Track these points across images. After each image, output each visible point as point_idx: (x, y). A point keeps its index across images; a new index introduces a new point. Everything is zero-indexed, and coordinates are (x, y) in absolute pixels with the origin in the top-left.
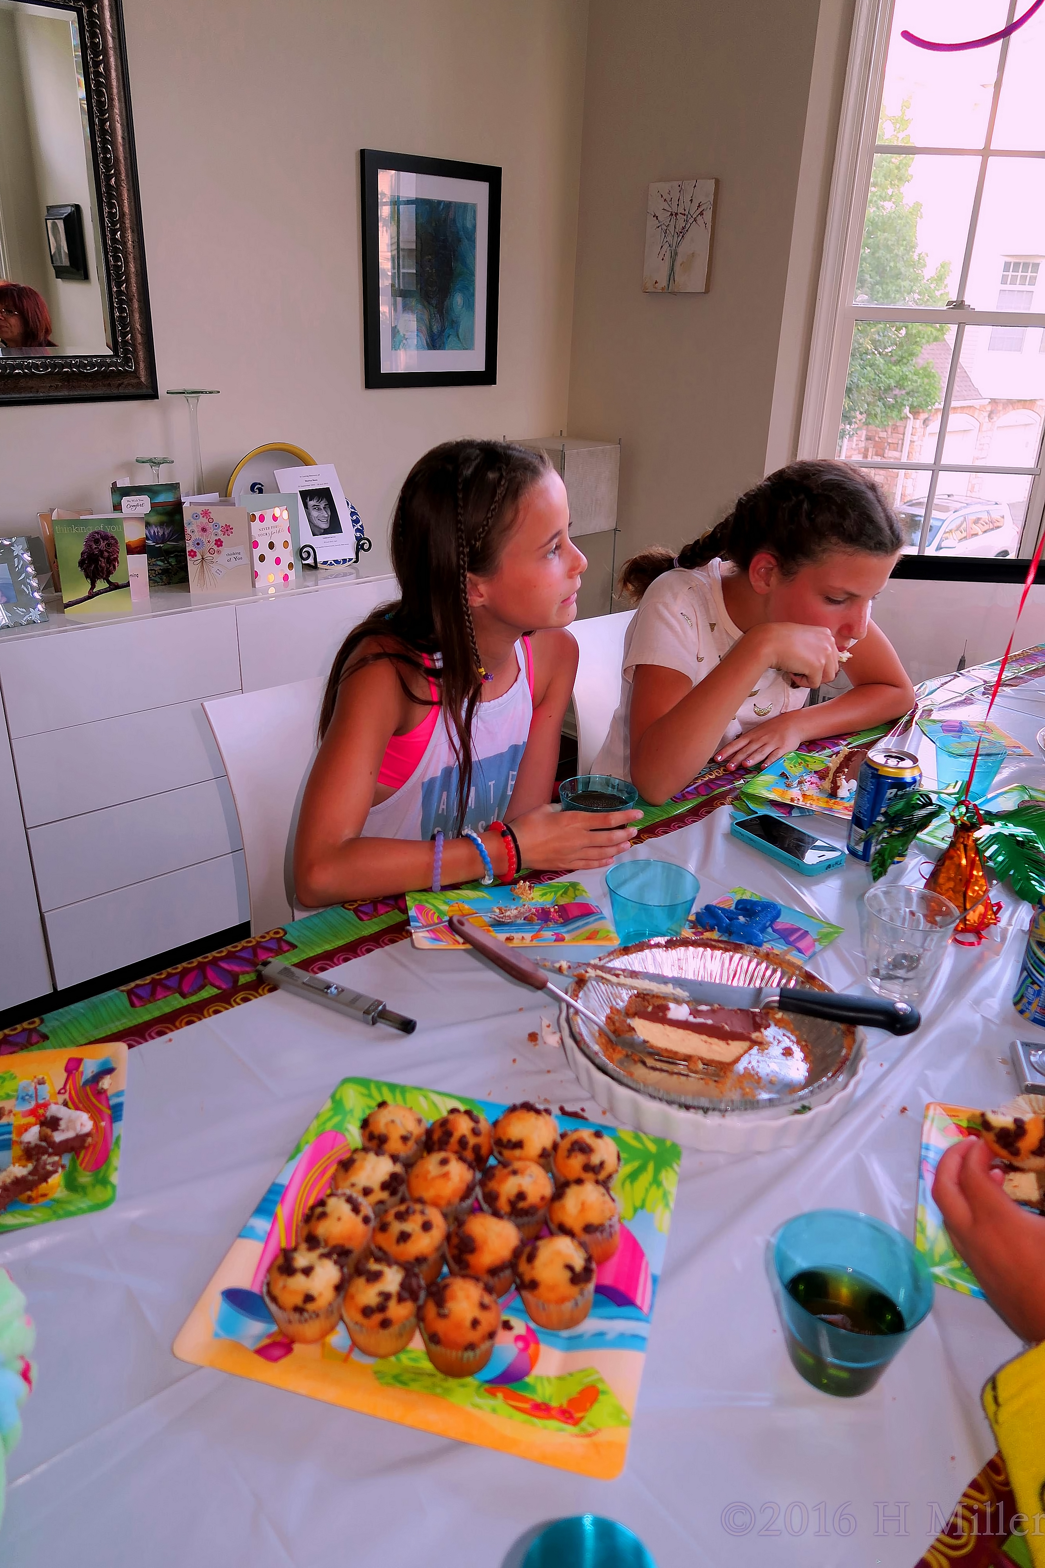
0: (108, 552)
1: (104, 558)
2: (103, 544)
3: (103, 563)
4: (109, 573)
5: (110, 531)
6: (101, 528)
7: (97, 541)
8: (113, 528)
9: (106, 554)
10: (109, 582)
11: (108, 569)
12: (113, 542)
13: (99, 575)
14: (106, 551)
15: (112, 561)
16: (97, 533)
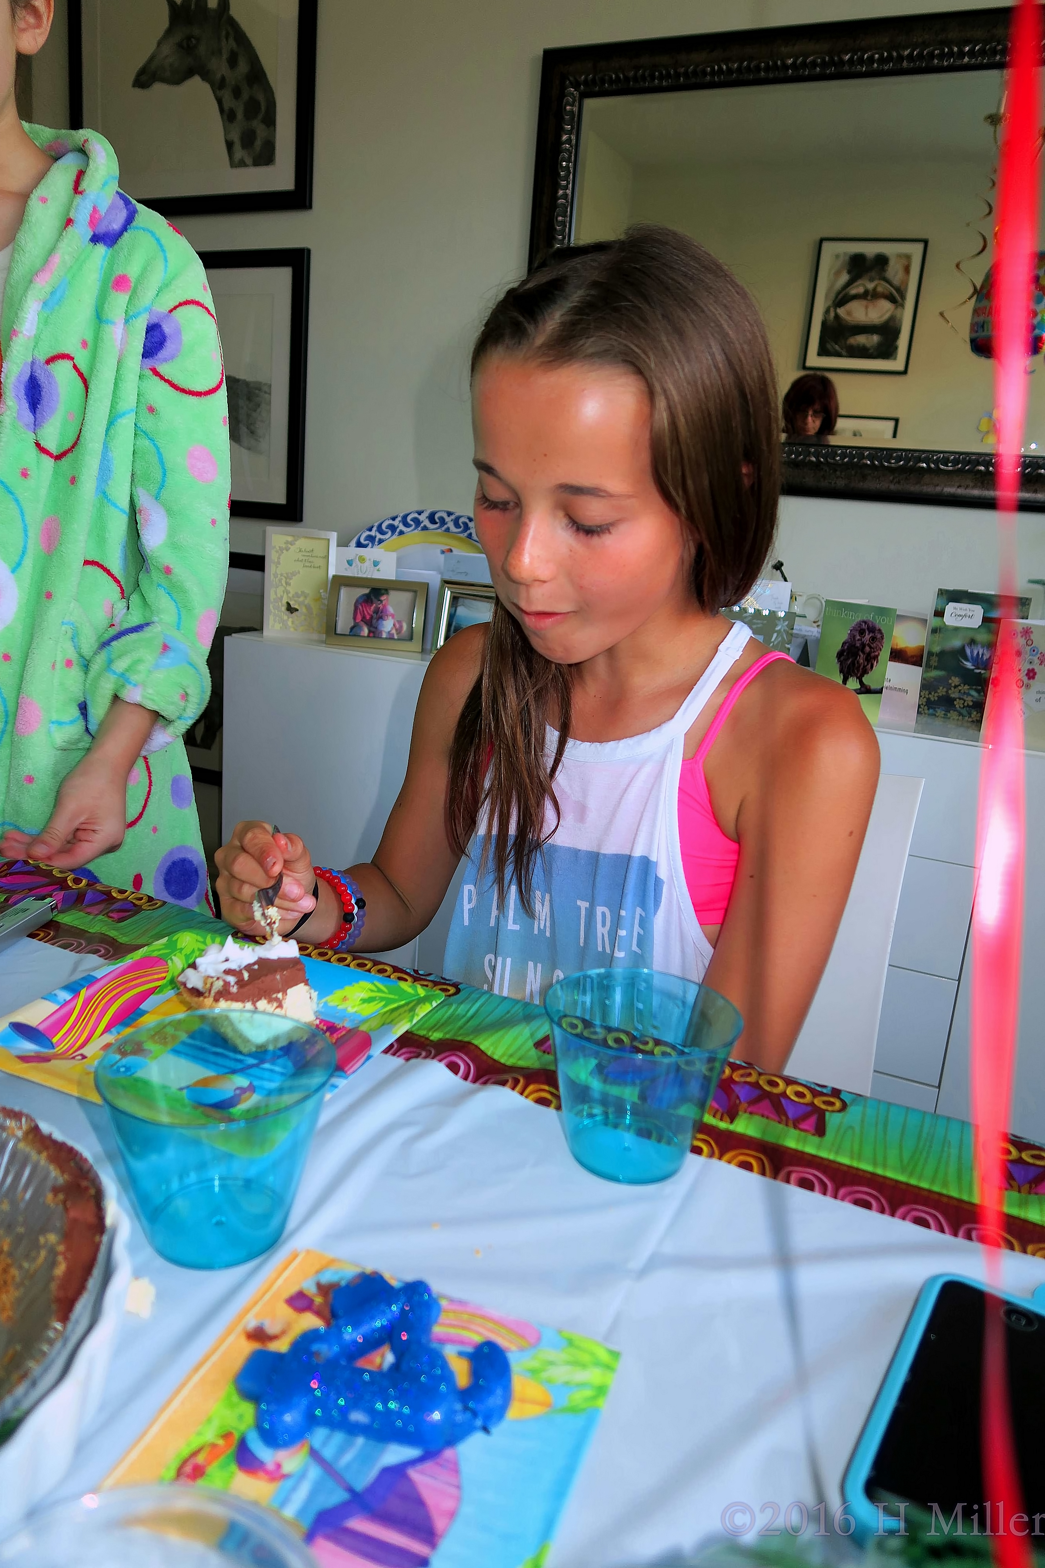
0: (871, 647)
1: (863, 652)
2: (867, 637)
3: (861, 659)
4: (865, 672)
5: (880, 623)
6: (870, 617)
7: (862, 632)
8: (883, 620)
9: (867, 649)
10: (861, 683)
11: (864, 667)
12: (879, 636)
13: (853, 671)
14: (869, 645)
15: (871, 659)
16: (865, 622)
